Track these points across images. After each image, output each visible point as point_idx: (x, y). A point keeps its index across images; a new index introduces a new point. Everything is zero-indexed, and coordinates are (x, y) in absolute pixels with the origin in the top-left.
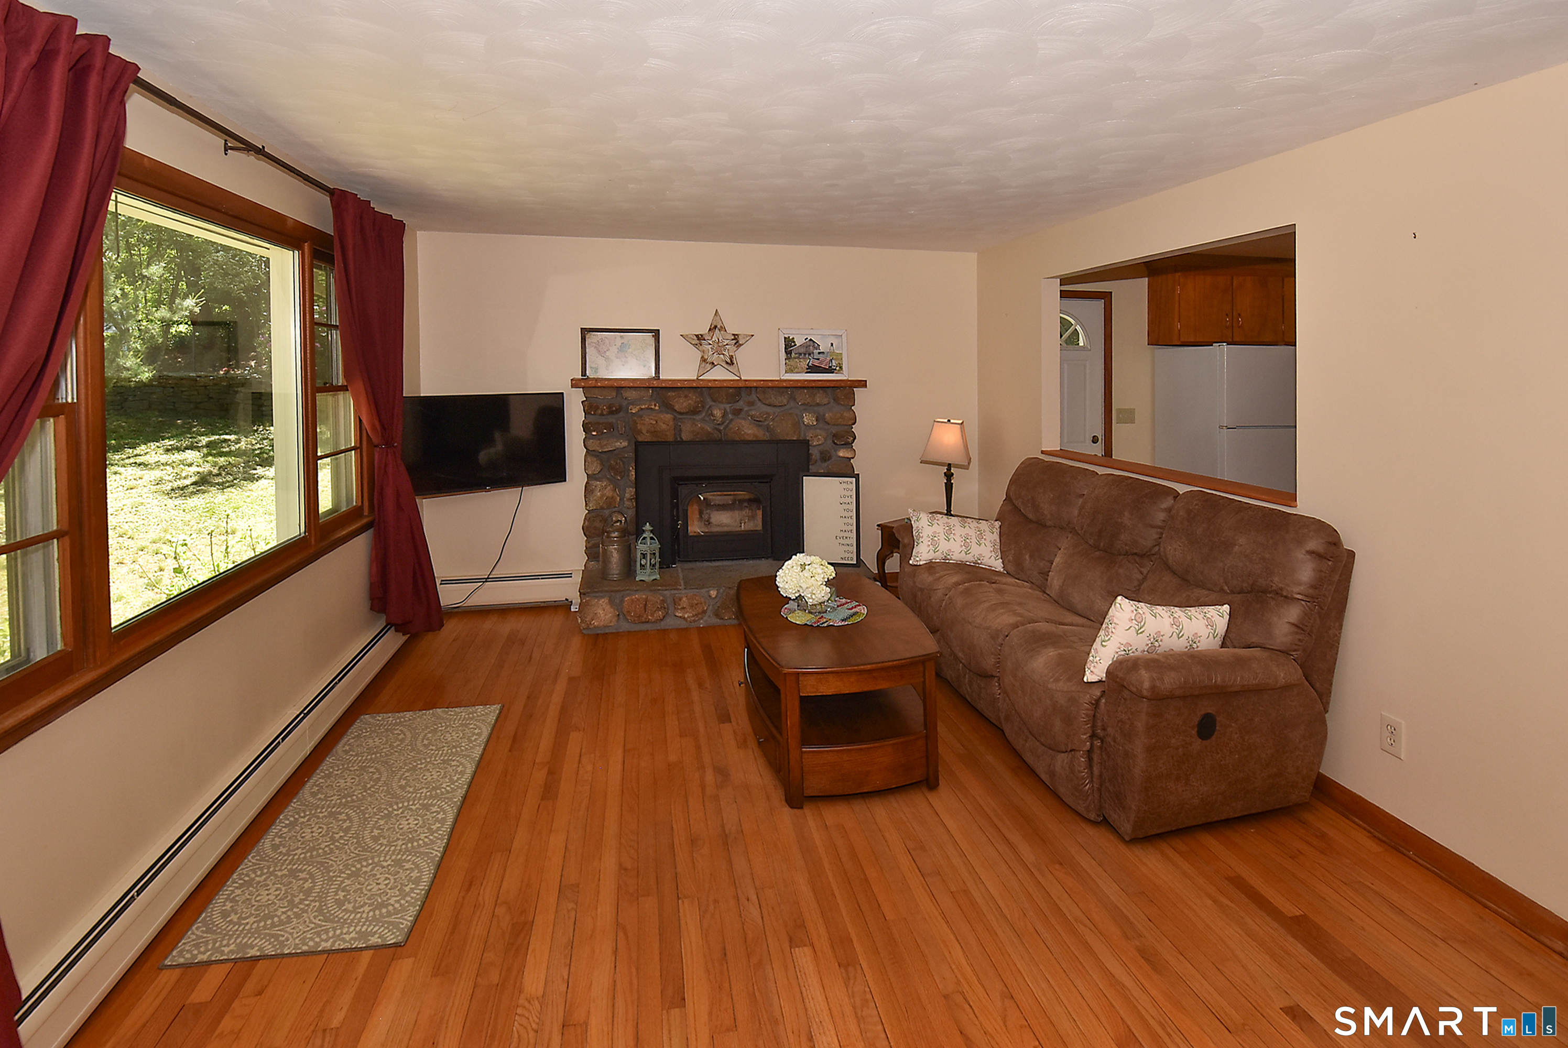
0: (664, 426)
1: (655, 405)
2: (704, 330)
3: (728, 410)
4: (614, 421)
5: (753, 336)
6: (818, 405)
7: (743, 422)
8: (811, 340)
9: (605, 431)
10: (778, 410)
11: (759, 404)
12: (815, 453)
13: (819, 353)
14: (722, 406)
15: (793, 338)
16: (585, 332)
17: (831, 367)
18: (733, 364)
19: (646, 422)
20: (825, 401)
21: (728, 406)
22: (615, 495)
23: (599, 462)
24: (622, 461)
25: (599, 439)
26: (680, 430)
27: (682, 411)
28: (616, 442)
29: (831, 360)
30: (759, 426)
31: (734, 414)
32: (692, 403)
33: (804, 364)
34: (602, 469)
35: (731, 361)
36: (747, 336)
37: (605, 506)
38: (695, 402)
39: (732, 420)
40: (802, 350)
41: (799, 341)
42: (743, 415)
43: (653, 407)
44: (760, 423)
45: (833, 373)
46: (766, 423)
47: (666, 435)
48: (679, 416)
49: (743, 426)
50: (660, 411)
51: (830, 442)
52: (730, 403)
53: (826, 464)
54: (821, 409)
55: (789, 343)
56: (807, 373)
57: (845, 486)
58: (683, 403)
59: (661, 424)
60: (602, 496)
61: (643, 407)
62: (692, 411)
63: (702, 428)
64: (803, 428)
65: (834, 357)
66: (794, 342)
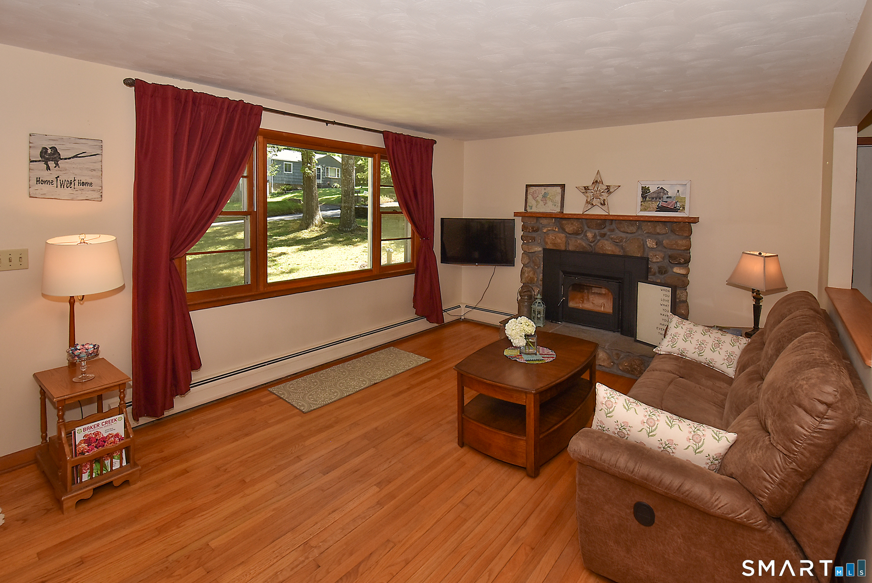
0: (559, 241)
1: (556, 228)
2: (589, 183)
3: (597, 234)
4: (535, 236)
5: (620, 186)
6: (658, 234)
7: (606, 242)
8: (662, 188)
9: (530, 241)
10: (629, 236)
11: (617, 231)
12: (654, 268)
13: (667, 197)
14: (594, 231)
15: (649, 187)
16: (528, 186)
17: (676, 207)
18: (605, 204)
19: (550, 238)
20: (663, 231)
21: (597, 231)
22: (534, 277)
23: (528, 258)
24: (539, 258)
25: (528, 245)
26: (569, 244)
27: (569, 233)
28: (535, 247)
29: (676, 203)
30: (617, 245)
31: (601, 236)
32: (576, 228)
33: (655, 205)
34: (529, 262)
35: (604, 203)
36: (615, 186)
37: (529, 282)
38: (577, 228)
39: (599, 240)
40: (654, 196)
41: (653, 189)
42: (606, 237)
43: (554, 229)
44: (617, 244)
45: (677, 212)
46: (621, 244)
47: (560, 246)
48: (568, 235)
49: (605, 245)
50: (558, 232)
51: (667, 261)
52: (599, 229)
53: (663, 276)
54: (660, 237)
55: (645, 191)
56: (656, 211)
57: (664, 292)
58: (570, 228)
59: (558, 239)
60: (528, 276)
61: (549, 229)
62: (575, 233)
63: (580, 244)
64: (647, 249)
65: (679, 200)
66: (649, 190)
